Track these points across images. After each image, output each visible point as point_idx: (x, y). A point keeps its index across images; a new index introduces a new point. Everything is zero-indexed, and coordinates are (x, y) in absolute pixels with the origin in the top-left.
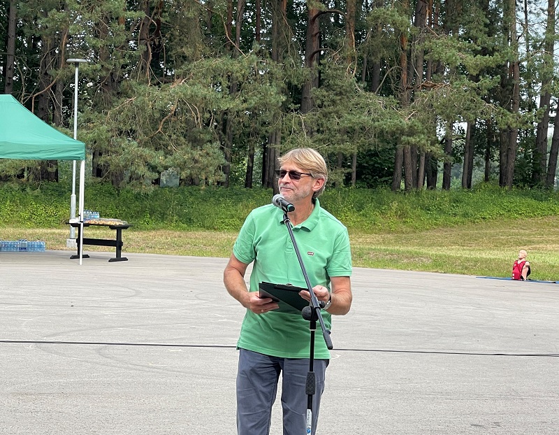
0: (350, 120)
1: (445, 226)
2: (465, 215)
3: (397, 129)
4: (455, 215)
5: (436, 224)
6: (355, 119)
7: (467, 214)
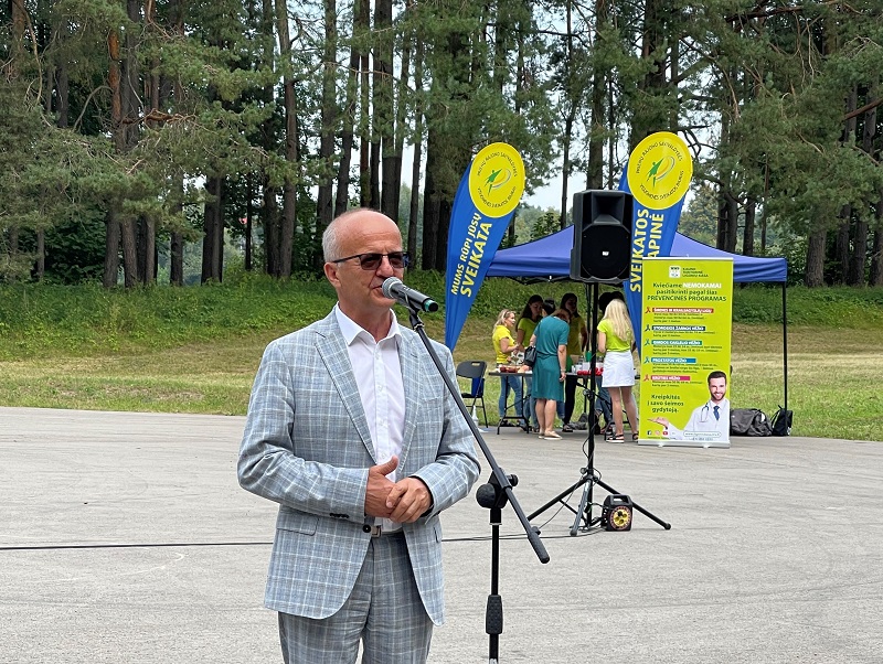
0: (38, 174)
1: (195, 341)
2: (225, 323)
3: (115, 189)
4: (209, 323)
5: (182, 339)
6: (45, 172)
7: (228, 322)
